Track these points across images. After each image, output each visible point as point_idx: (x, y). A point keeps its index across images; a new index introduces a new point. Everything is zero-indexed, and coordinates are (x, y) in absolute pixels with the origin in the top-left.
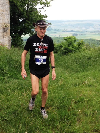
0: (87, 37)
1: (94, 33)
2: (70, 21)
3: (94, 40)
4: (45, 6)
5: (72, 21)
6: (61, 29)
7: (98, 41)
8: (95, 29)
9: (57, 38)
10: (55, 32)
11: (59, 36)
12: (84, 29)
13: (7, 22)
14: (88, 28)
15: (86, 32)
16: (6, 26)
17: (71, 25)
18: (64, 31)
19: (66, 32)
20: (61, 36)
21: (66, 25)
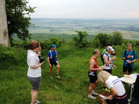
0: (62, 32)
1: (67, 29)
2: (47, 19)
3: (67, 35)
4: (30, 12)
5: (49, 19)
6: (39, 26)
7: (70, 35)
8: (67, 26)
9: (37, 34)
10: (35, 29)
11: (39, 32)
12: (59, 25)
13: (6, 28)
14: (61, 25)
15: (61, 28)
16: (5, 31)
17: (48, 23)
18: (43, 28)
19: (45, 28)
20: (40, 32)
21: (44, 22)
